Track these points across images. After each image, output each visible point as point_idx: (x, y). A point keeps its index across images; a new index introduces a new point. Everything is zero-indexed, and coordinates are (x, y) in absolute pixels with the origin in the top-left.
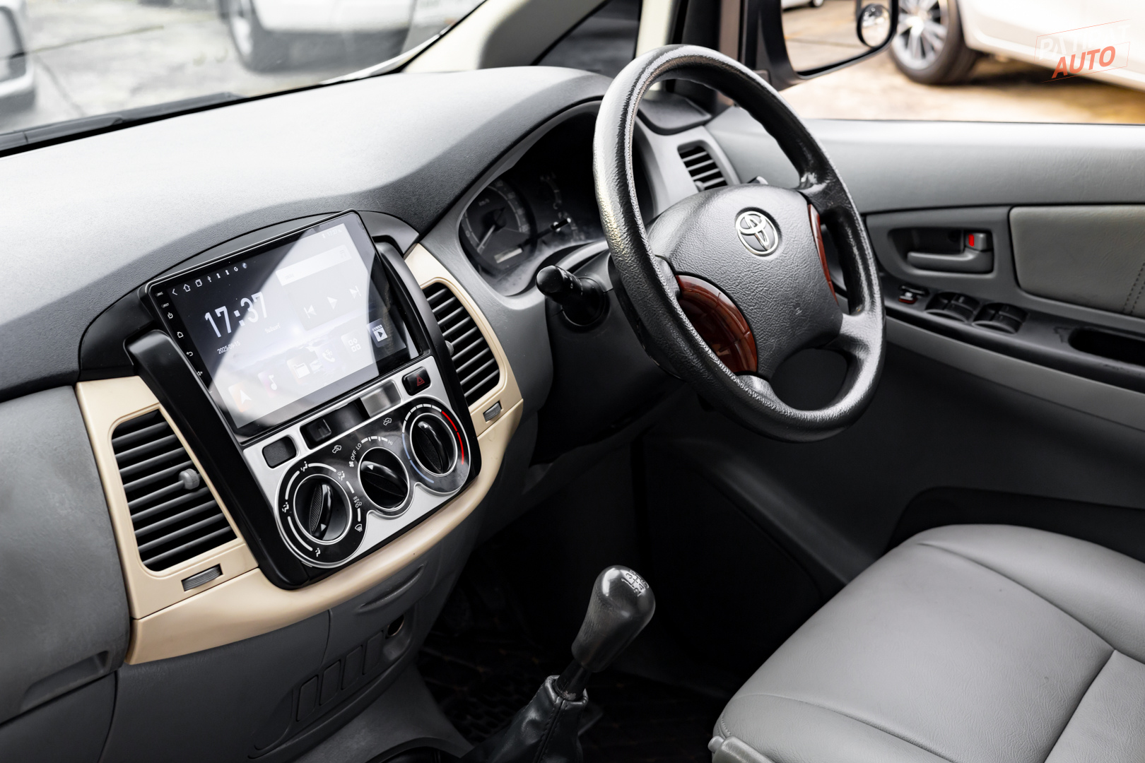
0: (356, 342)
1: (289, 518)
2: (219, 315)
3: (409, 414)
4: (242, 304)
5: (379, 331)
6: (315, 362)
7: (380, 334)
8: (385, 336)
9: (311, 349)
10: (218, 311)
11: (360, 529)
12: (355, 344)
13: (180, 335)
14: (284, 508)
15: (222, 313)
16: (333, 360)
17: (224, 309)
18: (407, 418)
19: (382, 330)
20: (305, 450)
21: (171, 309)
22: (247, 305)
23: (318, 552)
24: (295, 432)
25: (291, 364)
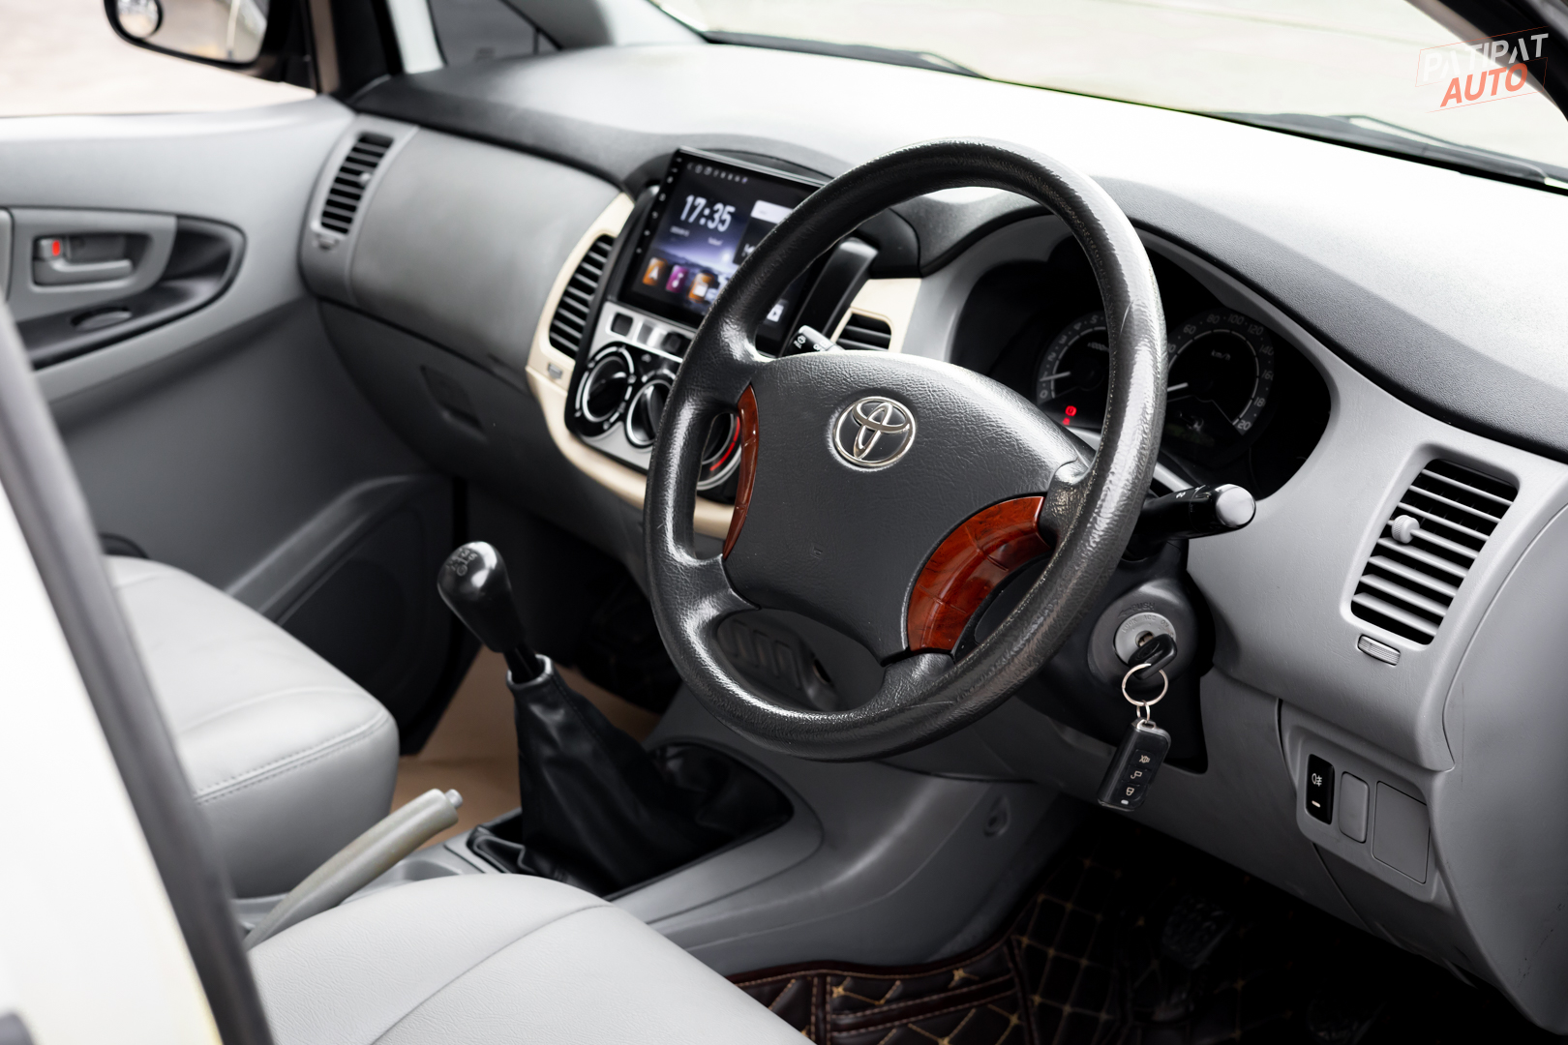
1: (587, 375)
2: (697, 203)
4: (716, 208)
7: (774, 314)
8: (777, 319)
10: (699, 200)
13: (663, 197)
14: (592, 362)
17: (703, 202)
20: (633, 339)
21: (676, 177)
22: (717, 211)
23: (578, 414)
24: (639, 320)
25: (700, 277)
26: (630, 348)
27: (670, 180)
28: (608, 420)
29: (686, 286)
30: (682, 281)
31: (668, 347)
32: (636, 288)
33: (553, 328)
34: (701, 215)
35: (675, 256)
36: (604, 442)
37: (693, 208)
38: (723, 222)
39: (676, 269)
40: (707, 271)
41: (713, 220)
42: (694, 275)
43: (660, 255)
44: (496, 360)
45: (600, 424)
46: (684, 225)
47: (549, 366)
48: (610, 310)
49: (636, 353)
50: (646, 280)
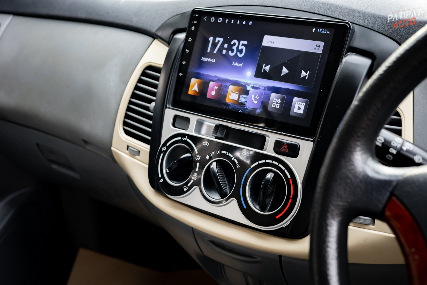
0: (279, 102)
1: (162, 155)
2: (216, 41)
3: (264, 161)
4: (232, 43)
5: (300, 106)
6: (245, 96)
7: (299, 108)
8: (301, 112)
9: (249, 88)
10: (218, 39)
11: (185, 190)
12: (277, 103)
13: (190, 40)
14: (163, 148)
15: (219, 41)
16: (256, 102)
17: (221, 40)
18: (260, 162)
19: (303, 107)
20: (191, 131)
21: (197, 26)
22: (234, 44)
23: (162, 181)
24: (194, 118)
25: (231, 88)
26: (190, 137)
27: (193, 28)
28: (186, 184)
29: (222, 93)
30: (218, 91)
31: (219, 135)
32: (183, 98)
33: (125, 124)
34: (222, 48)
35: (208, 76)
36: (187, 199)
37: (214, 45)
38: (241, 51)
39: (211, 84)
40: (235, 83)
41: (233, 51)
42: (227, 87)
43: (197, 76)
44: (86, 142)
45: (181, 187)
46: (211, 55)
47: (128, 147)
48: (170, 114)
49: (196, 140)
50: (190, 92)
